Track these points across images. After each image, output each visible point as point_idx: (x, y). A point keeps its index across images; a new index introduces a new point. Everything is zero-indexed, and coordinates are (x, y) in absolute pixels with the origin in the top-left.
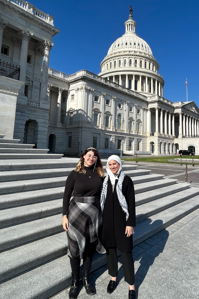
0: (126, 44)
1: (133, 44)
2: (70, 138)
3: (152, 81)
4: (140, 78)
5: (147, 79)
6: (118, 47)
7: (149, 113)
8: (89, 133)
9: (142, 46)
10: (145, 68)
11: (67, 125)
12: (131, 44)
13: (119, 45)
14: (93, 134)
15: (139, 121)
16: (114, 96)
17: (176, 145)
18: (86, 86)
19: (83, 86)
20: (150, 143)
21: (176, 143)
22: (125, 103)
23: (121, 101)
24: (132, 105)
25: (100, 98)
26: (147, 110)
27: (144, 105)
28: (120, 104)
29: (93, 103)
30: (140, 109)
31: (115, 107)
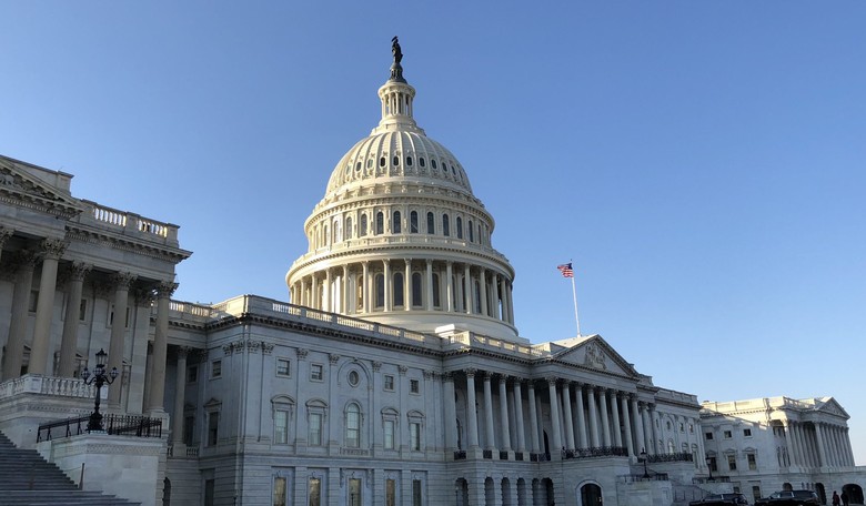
0: (383, 162)
1: (403, 161)
2: (210, 483)
3: (467, 272)
4: (429, 268)
5: (449, 269)
7: (450, 386)
8: (263, 468)
9: (434, 165)
11: (201, 448)
12: (396, 161)
14: (274, 471)
15: (418, 415)
16: (335, 352)
17: (548, 483)
18: (253, 337)
19: (246, 339)
20: (454, 482)
21: (546, 477)
22: (369, 366)
23: (355, 361)
24: (392, 371)
25: (293, 364)
26: (443, 377)
27: (430, 365)
28: (354, 373)
29: (272, 381)
30: (418, 376)
31: (339, 384)
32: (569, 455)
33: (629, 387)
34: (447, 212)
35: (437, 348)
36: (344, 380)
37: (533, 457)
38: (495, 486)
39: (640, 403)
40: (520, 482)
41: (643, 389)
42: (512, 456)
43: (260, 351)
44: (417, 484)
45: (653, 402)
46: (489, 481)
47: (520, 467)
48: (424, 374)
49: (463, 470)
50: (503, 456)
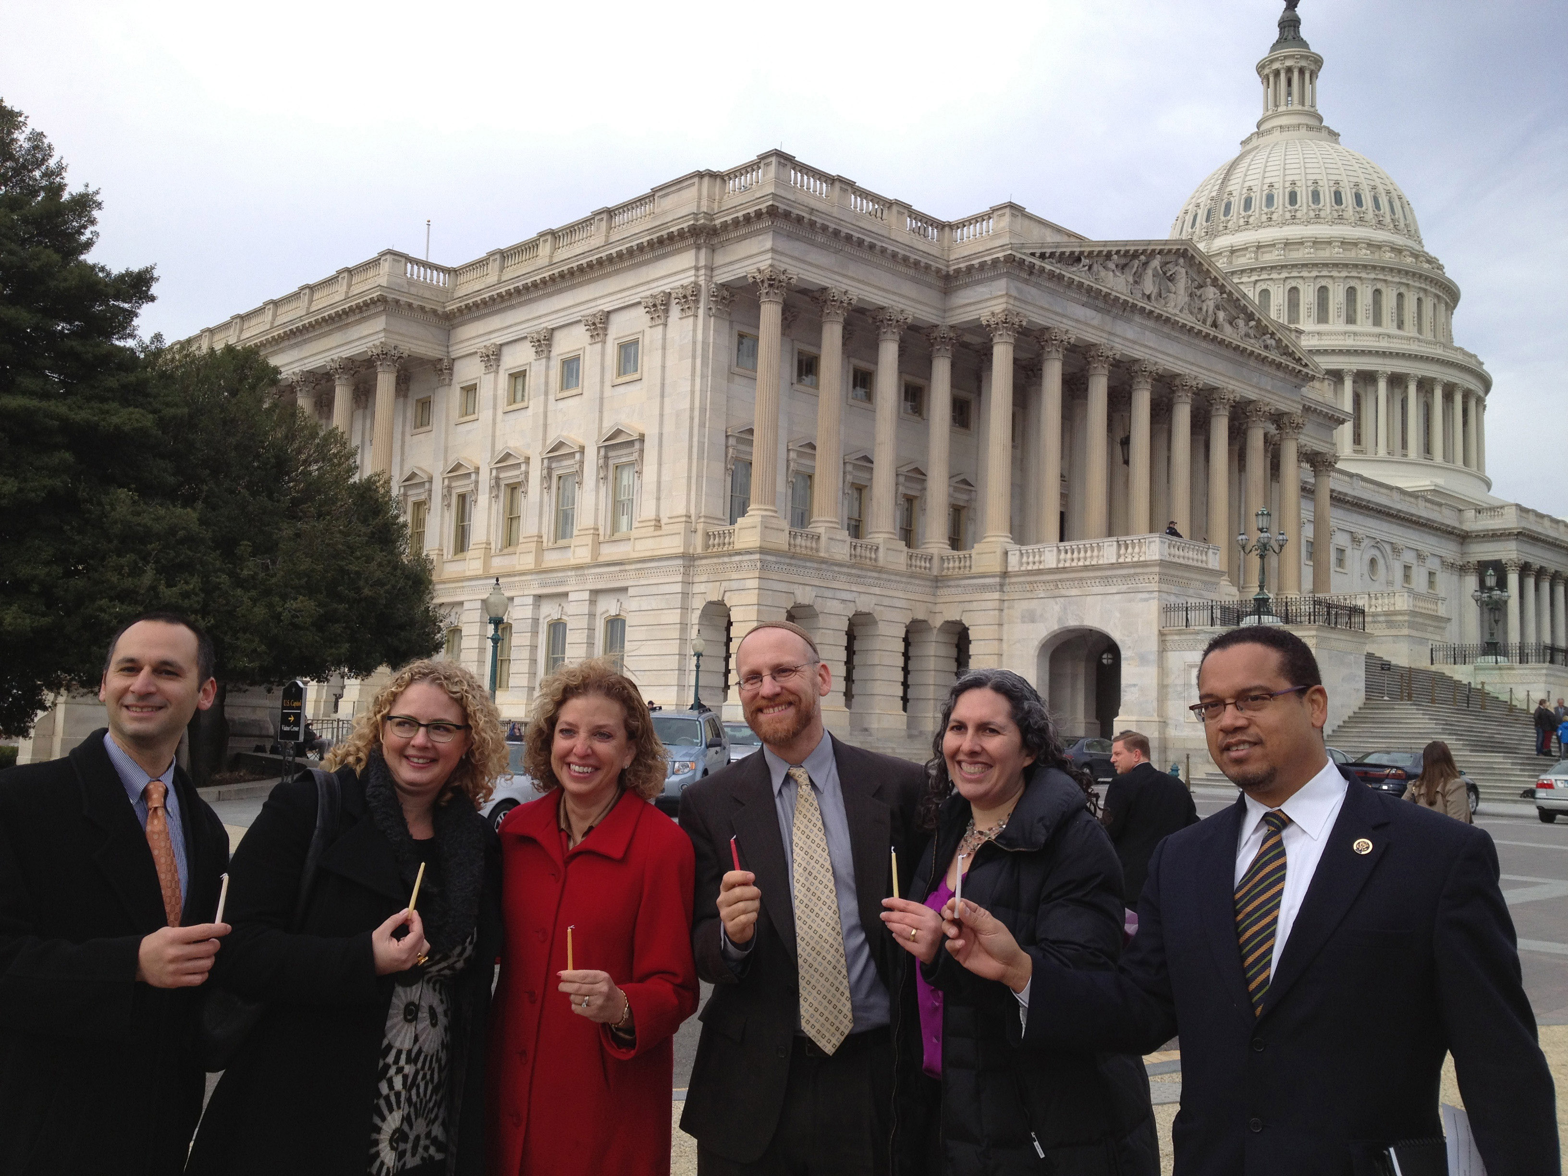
0: (1293, 198)
1: (1326, 197)
6: (1243, 213)
7: (1473, 582)
9: (1377, 206)
10: (1400, 325)
12: (1316, 198)
13: (1249, 200)
16: (1360, 532)
22: (1388, 548)
23: (1377, 544)
24: (1410, 557)
26: (1464, 570)
28: (1373, 562)
30: (1435, 565)
31: (1362, 575)
35: (1457, 525)
36: (1366, 568)
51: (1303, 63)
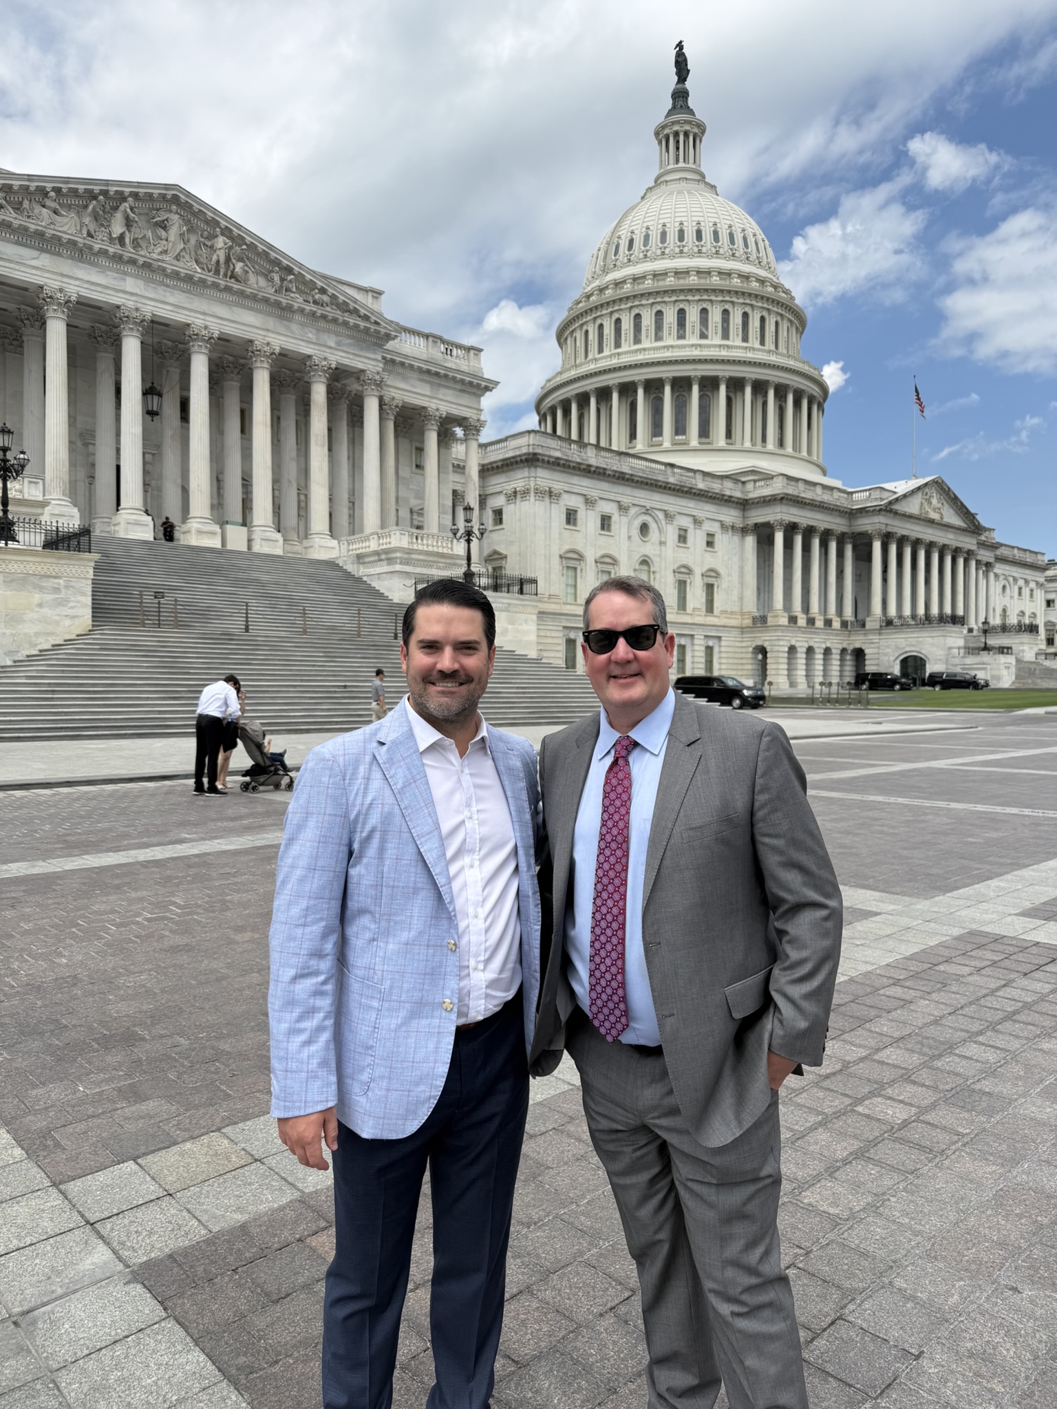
0: (664, 237)
3: (771, 394)
4: (723, 388)
5: (748, 390)
6: (627, 252)
7: (751, 541)
10: (744, 338)
12: (681, 237)
13: (631, 242)
15: (713, 574)
16: (626, 500)
17: (859, 654)
18: (539, 481)
19: (532, 485)
20: (751, 649)
21: (857, 645)
22: (661, 515)
23: (647, 512)
24: (685, 522)
25: (581, 515)
26: (744, 531)
27: (731, 516)
28: (644, 526)
29: (560, 533)
30: (715, 528)
31: (629, 537)
32: (889, 623)
33: (969, 543)
34: (748, 309)
35: (738, 494)
36: (635, 532)
37: (844, 624)
38: (799, 655)
39: (978, 563)
40: (827, 652)
41: (982, 545)
42: (820, 623)
43: (547, 499)
44: (709, 650)
45: (992, 560)
46: (792, 650)
47: (828, 634)
48: (723, 526)
49: (764, 639)
50: (811, 621)
51: (687, 127)
